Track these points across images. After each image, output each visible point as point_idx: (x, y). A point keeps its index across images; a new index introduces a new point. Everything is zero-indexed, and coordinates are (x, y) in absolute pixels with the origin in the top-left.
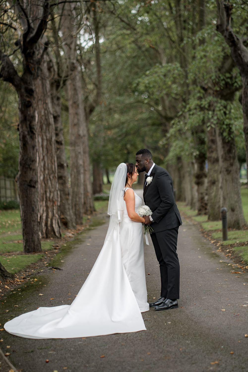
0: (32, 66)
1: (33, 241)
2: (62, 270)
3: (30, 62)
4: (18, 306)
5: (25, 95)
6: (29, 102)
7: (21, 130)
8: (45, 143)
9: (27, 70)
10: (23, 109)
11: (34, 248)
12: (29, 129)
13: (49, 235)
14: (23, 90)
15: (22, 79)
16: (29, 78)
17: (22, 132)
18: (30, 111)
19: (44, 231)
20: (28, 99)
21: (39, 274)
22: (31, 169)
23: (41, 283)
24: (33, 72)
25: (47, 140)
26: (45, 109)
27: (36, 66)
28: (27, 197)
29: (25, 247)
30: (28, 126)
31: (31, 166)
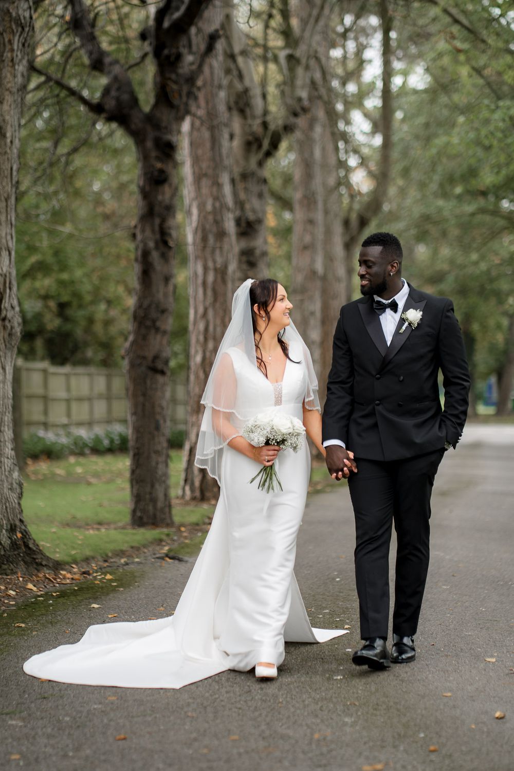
0: (175, 87)
1: (154, 501)
2: (187, 562)
3: (170, 79)
4: (23, 625)
5: (154, 154)
6: (162, 171)
7: (139, 237)
8: (211, 278)
9: (163, 96)
10: (147, 188)
11: (155, 516)
12: (158, 236)
13: (208, 494)
14: (149, 144)
15: (150, 118)
16: (165, 115)
17: (142, 241)
18: (163, 194)
19: (197, 483)
20: (159, 165)
21: (127, 566)
22: (157, 330)
23: (115, 584)
24: (176, 102)
25: (216, 270)
26: (216, 198)
27: (185, 89)
28: (144, 395)
29: (134, 512)
30: (157, 228)
31: (158, 324)
